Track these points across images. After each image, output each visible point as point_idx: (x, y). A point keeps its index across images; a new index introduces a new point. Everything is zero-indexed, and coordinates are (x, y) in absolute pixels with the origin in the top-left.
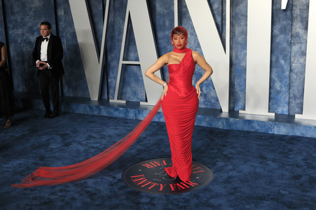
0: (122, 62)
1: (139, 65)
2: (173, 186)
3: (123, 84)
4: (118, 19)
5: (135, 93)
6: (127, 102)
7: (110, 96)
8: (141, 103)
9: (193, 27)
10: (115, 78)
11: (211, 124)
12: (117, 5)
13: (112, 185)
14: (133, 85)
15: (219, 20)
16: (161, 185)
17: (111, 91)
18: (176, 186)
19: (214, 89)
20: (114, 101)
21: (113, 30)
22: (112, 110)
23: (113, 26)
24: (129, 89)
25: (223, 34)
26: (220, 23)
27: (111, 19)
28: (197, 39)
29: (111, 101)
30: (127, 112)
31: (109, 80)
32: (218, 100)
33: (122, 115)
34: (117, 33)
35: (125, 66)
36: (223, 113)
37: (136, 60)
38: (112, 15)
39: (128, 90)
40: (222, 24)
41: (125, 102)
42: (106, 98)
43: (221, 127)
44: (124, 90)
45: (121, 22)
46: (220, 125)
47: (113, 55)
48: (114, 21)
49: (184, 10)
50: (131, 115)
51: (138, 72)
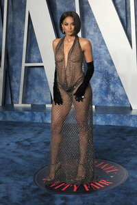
0: (24, 65)
1: (43, 67)
2: (87, 185)
3: (27, 87)
4: (18, 20)
5: (40, 96)
6: (32, 105)
7: (14, 101)
8: (47, 106)
9: (97, 24)
10: (19, 82)
11: (121, 123)
12: (15, 6)
13: (24, 189)
14: (37, 87)
15: (123, 14)
16: (75, 186)
17: (15, 95)
18: (91, 186)
19: (122, 86)
20: (19, 105)
21: (14, 32)
22: (17, 115)
23: (13, 28)
24: (33, 92)
25: (128, 29)
26: (125, 18)
27: (11, 20)
28: (101, 36)
29: (15, 105)
30: (33, 115)
31: (12, 84)
32: (126, 97)
33: (28, 119)
34: (17, 35)
35: (27, 69)
36: (133, 111)
37: (38, 62)
38: (11, 16)
39: (33, 94)
40: (127, 18)
41: (30, 105)
42: (10, 103)
43: (132, 125)
44: (28, 93)
45: (21, 23)
46: (131, 124)
47: (15, 58)
48: (14, 23)
49: (85, 6)
50: (38, 119)
51: (42, 74)
